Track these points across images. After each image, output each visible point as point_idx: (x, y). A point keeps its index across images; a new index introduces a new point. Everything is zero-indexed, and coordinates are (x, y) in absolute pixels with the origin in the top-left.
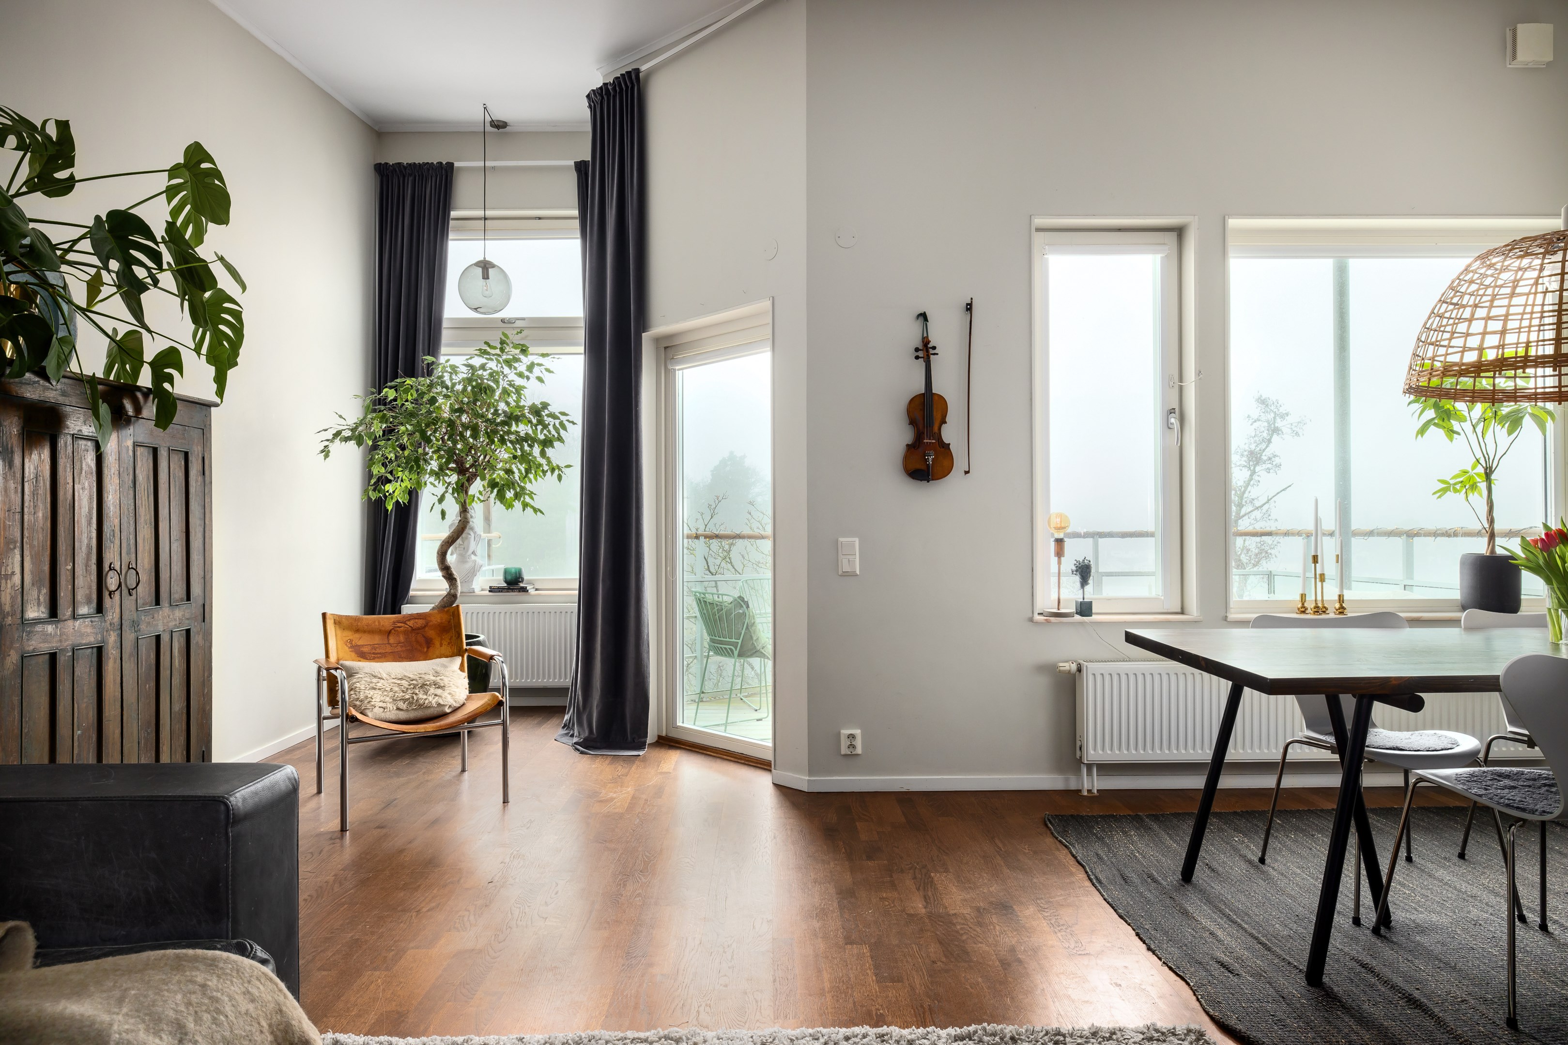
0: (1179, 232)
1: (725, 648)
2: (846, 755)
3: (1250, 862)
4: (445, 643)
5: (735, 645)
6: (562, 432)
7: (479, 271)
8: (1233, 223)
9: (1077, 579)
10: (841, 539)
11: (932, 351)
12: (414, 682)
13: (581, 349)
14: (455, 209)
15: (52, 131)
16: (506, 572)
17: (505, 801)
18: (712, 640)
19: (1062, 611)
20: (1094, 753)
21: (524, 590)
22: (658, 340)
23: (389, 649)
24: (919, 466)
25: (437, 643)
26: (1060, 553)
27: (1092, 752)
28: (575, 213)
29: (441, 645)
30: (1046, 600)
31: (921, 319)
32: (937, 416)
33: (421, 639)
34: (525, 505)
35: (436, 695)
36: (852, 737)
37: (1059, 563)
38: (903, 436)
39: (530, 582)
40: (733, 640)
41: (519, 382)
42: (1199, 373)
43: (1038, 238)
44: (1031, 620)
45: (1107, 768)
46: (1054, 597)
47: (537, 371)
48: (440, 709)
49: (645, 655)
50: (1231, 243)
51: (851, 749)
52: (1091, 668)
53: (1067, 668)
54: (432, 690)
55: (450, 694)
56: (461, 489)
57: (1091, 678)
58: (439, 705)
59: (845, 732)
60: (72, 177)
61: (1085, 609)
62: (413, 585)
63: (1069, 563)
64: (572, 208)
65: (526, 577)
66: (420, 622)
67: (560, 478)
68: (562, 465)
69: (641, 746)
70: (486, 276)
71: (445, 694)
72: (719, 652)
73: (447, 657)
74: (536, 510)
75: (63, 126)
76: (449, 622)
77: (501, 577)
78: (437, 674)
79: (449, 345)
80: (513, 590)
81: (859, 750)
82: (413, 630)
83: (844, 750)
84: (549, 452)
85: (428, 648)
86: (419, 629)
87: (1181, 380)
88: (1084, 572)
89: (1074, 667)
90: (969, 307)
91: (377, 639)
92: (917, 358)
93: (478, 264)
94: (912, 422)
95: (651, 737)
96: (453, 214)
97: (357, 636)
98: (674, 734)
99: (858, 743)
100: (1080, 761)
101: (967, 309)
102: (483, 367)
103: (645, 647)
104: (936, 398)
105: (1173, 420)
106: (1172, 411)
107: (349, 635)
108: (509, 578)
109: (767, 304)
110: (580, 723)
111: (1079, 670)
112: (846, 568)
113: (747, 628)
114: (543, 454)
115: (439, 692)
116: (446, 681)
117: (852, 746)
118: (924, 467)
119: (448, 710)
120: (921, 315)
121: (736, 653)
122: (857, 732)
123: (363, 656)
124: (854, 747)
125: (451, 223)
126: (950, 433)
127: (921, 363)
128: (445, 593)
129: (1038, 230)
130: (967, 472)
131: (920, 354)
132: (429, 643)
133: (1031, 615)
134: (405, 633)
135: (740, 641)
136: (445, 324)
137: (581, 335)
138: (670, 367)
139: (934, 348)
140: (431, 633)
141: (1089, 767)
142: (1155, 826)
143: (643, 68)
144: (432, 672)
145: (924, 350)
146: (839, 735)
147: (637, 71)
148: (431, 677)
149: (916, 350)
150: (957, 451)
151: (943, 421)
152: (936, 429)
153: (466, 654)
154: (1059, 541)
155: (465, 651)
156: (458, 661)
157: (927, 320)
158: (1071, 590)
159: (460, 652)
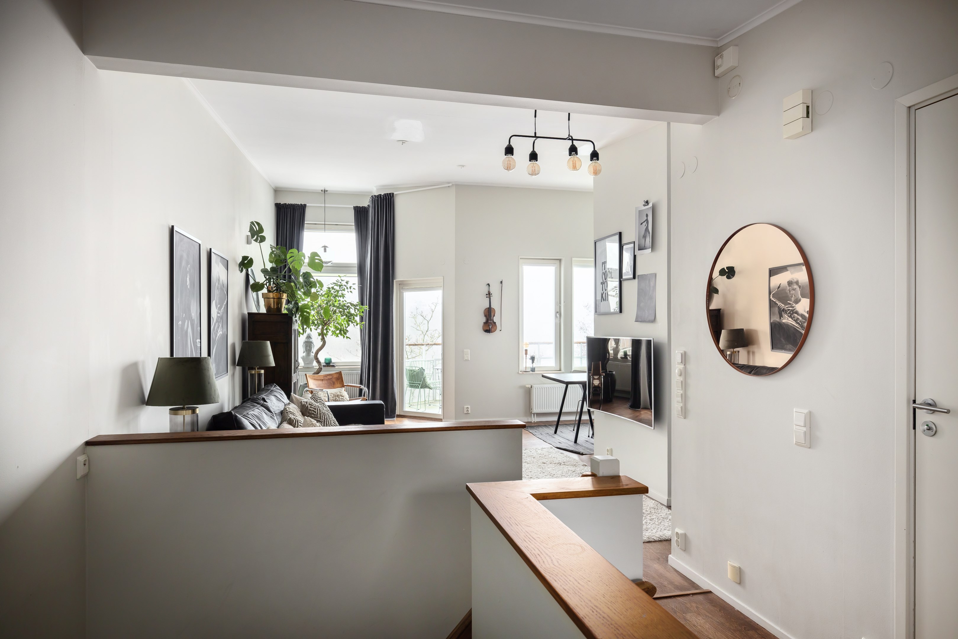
0: (560, 260)
1: (414, 385)
2: (466, 414)
3: (571, 431)
4: (338, 383)
5: (419, 384)
8: (573, 259)
9: (531, 361)
11: (491, 295)
13: (356, 275)
16: (326, 359)
18: (410, 383)
19: (527, 370)
20: (535, 410)
22: (399, 282)
23: (323, 385)
25: (336, 383)
26: (526, 354)
28: (354, 224)
29: (337, 384)
30: (522, 367)
31: (488, 285)
32: (492, 314)
33: (332, 382)
34: (344, 336)
35: (342, 399)
36: (468, 408)
37: (526, 357)
38: (483, 320)
39: (334, 363)
40: (419, 382)
42: (564, 302)
43: (521, 261)
44: (518, 373)
45: (539, 415)
46: (525, 366)
49: (394, 388)
50: (573, 264)
52: (534, 386)
53: (528, 386)
54: (340, 397)
55: (345, 398)
57: (534, 389)
59: (466, 406)
61: (533, 370)
63: (529, 356)
64: (353, 223)
66: (330, 377)
69: (395, 416)
70: (325, 251)
72: (413, 387)
73: (341, 387)
76: (339, 376)
80: (329, 366)
81: (470, 412)
83: (465, 412)
85: (334, 385)
86: (330, 379)
87: (560, 304)
88: (533, 359)
89: (530, 386)
90: (501, 282)
92: (487, 297)
93: (323, 247)
94: (485, 316)
95: (397, 414)
96: (305, 222)
98: (405, 414)
99: (469, 410)
100: (531, 413)
101: (501, 283)
102: (333, 288)
104: (492, 309)
105: (558, 315)
106: (557, 312)
107: (313, 381)
108: (327, 362)
111: (531, 387)
112: (466, 358)
113: (424, 378)
115: (342, 398)
116: (343, 394)
117: (468, 411)
118: (488, 329)
120: (488, 284)
121: (420, 387)
122: (469, 407)
126: (496, 319)
127: (488, 298)
128: (318, 367)
129: (521, 259)
130: (500, 330)
131: (488, 296)
132: (334, 383)
135: (421, 383)
137: (356, 269)
138: (402, 291)
139: (491, 294)
141: (534, 414)
142: (550, 427)
143: (395, 193)
144: (339, 392)
145: (489, 295)
146: (464, 407)
147: (393, 194)
148: (338, 393)
149: (487, 295)
150: (498, 324)
151: (494, 316)
152: (492, 318)
153: (345, 387)
154: (526, 350)
155: (345, 385)
156: (343, 388)
157: (489, 286)
158: (529, 364)
159: (343, 386)
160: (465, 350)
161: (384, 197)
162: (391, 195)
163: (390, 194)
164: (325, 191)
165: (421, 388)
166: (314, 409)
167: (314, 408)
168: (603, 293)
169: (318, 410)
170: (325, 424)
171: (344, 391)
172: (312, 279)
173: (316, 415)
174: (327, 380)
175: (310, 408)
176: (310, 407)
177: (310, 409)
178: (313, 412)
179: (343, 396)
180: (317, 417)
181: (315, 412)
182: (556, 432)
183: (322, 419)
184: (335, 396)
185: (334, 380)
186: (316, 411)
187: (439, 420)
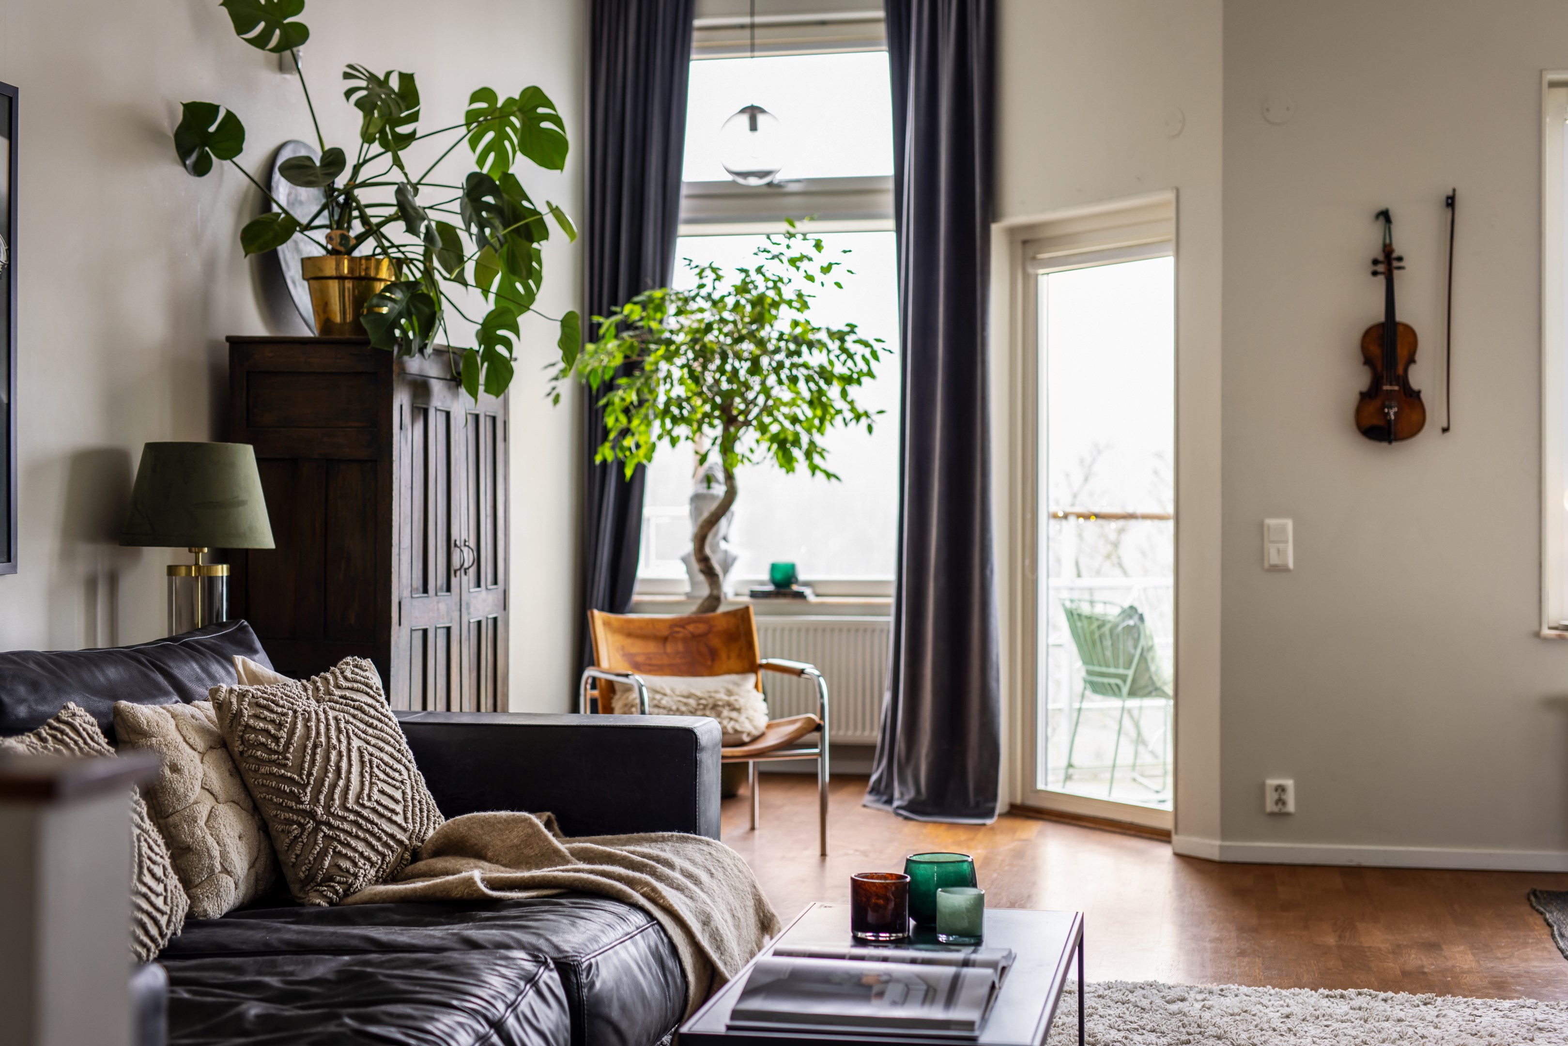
1: (1110, 685)
2: (1273, 814)
4: (733, 655)
5: (1124, 678)
6: (873, 362)
7: (745, 119)
10: (1270, 522)
11: (1395, 264)
12: (703, 702)
14: (701, 16)
15: (394, 83)
16: (774, 568)
17: (823, 854)
18: (1089, 673)
21: (801, 596)
22: (1012, 232)
23: (665, 661)
24: (1377, 421)
25: (723, 654)
29: (729, 657)
30: (1560, 608)
31: (1382, 219)
32: (1402, 352)
33: (704, 650)
34: (814, 468)
35: (731, 719)
36: (1281, 789)
38: (1355, 380)
39: (807, 584)
40: (1126, 672)
41: (807, 288)
44: (1537, 635)
47: (836, 274)
48: (737, 736)
49: (993, 684)
51: (1280, 806)
54: (726, 712)
55: (747, 718)
56: (727, 446)
58: (736, 731)
59: (1272, 782)
60: (414, 132)
62: (637, 587)
65: (802, 576)
66: (702, 628)
67: (870, 429)
68: (872, 411)
69: (989, 813)
70: (753, 127)
71: (742, 718)
72: (1098, 688)
73: (737, 673)
74: (829, 475)
75: (407, 79)
76: (737, 629)
77: (765, 576)
78: (729, 693)
79: (690, 221)
80: (785, 595)
81: (1291, 807)
82: (694, 637)
83: (1270, 807)
84: (853, 391)
85: (713, 660)
86: (701, 636)
90: (1451, 202)
91: (651, 647)
92: (1375, 273)
93: (743, 111)
94: (1368, 361)
95: (1002, 804)
96: (697, 23)
97: (629, 641)
98: (1033, 802)
99: (1290, 798)
101: (1448, 205)
103: (993, 673)
104: (1401, 329)
107: (620, 640)
108: (779, 576)
109: (1170, 196)
110: (903, 781)
112: (1274, 559)
113: (1142, 654)
114: (844, 394)
115: (734, 715)
116: (741, 702)
117: (1281, 802)
118: (1384, 423)
119: (746, 739)
120: (1381, 213)
121: (1125, 690)
122: (1289, 783)
123: (638, 667)
124: (1284, 803)
125: (696, 35)
126: (1422, 377)
127: (1381, 280)
130: (1445, 430)
131: (1381, 268)
132: (714, 654)
133: (1536, 628)
134: (685, 640)
135: (1130, 673)
136: (684, 191)
138: (1031, 270)
139: (1400, 259)
140: (715, 642)
144: (722, 691)
145: (1386, 262)
146: (1263, 786)
148: (722, 696)
149: (1374, 262)
150: (1432, 398)
151: (1412, 360)
152: (1400, 371)
153: (761, 673)
155: (762, 666)
156: (751, 679)
157: (1390, 221)
159: (753, 668)
165: (1132, 693)
166: (270, 727)
167: (273, 721)
169: (292, 732)
170: (322, 798)
171: (756, 687)
173: (276, 752)
174: (683, 641)
175: (251, 722)
176: (256, 717)
177: (247, 726)
178: (263, 740)
179: (738, 710)
180: (283, 762)
181: (276, 739)
183: (310, 774)
186: (283, 734)
187: (1161, 836)
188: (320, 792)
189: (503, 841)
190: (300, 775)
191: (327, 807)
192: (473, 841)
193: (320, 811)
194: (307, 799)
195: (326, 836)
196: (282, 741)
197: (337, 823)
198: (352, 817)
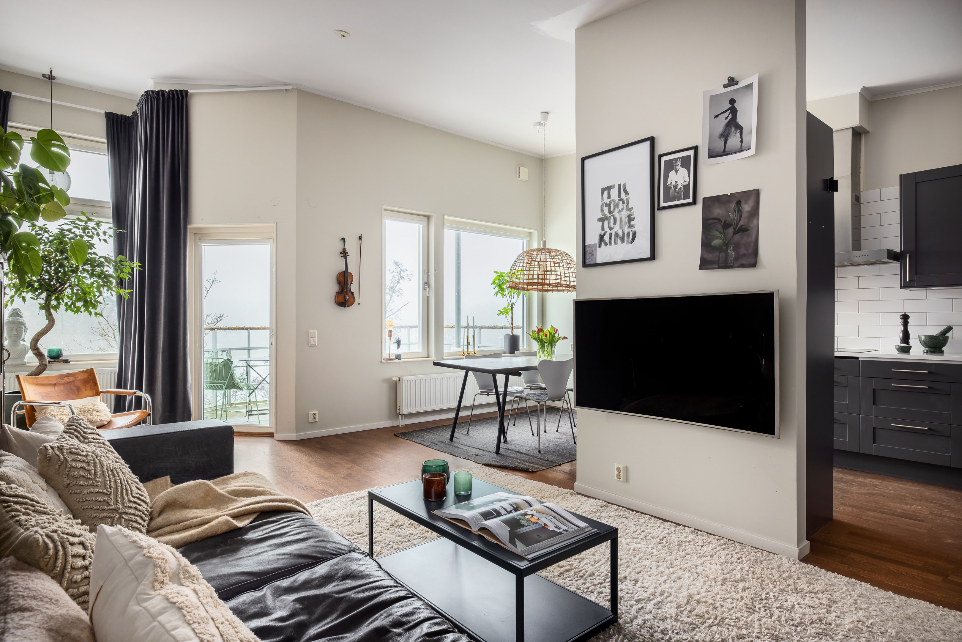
0: (428, 217)
1: (214, 386)
2: (312, 422)
4: (87, 389)
5: (224, 383)
8: (446, 217)
9: (396, 345)
12: (82, 410)
13: (111, 220)
14: (11, 121)
16: (50, 351)
18: (209, 383)
19: (391, 358)
20: (405, 410)
22: (199, 230)
23: (56, 394)
24: (341, 301)
25: (83, 389)
26: (390, 336)
27: (404, 410)
28: (105, 141)
29: (86, 390)
30: (386, 354)
31: (342, 241)
32: (349, 281)
33: (74, 388)
34: (90, 312)
36: (315, 414)
37: (390, 340)
38: (334, 288)
39: (68, 356)
40: (223, 381)
42: (436, 271)
43: (385, 213)
44: (381, 362)
45: (408, 415)
46: (388, 352)
48: (102, 422)
50: (445, 224)
51: (314, 420)
52: (403, 379)
53: (396, 379)
54: (94, 413)
55: (105, 414)
57: (404, 382)
58: (101, 420)
59: (312, 412)
61: (398, 357)
63: (393, 340)
64: (103, 138)
66: (71, 379)
70: (52, 173)
71: (103, 415)
72: (212, 388)
73: (93, 396)
76: (88, 377)
78: (92, 405)
81: (317, 420)
83: (311, 420)
85: (78, 392)
86: (71, 382)
87: (428, 272)
88: (398, 343)
89: (398, 379)
90: (360, 238)
91: (48, 389)
92: (342, 257)
94: (339, 283)
96: (10, 123)
99: (317, 417)
100: (399, 414)
101: (360, 239)
102: (69, 230)
104: (349, 274)
105: (426, 287)
106: (426, 283)
109: (274, 225)
111: (399, 380)
112: (312, 343)
113: (231, 374)
115: (98, 414)
116: (98, 408)
117: (315, 418)
118: (343, 301)
119: (106, 423)
120: (342, 239)
121: (224, 387)
122: (316, 412)
125: (8, 128)
126: (354, 288)
127: (343, 259)
129: (385, 210)
130: (359, 304)
132: (79, 389)
133: (381, 360)
135: (227, 381)
137: (110, 211)
138: (200, 244)
139: (347, 253)
141: (402, 415)
143: (190, 91)
144: (90, 404)
145: (344, 254)
146: (309, 414)
147: (187, 92)
148: (90, 407)
149: (341, 253)
150: (356, 295)
151: (351, 283)
152: (349, 287)
153: (101, 394)
154: (390, 331)
155: (101, 392)
156: (99, 398)
157: (345, 241)
158: (394, 350)
159: (98, 393)
160: (310, 331)
161: (169, 95)
162: (184, 94)
163: (181, 91)
164: (51, 77)
165: (226, 389)
166: (84, 465)
167: (84, 461)
168: (605, 233)
169: (95, 466)
170: (119, 499)
171: (101, 401)
172: (41, 185)
173: (90, 479)
174: (64, 384)
175: (74, 464)
176: (74, 460)
178: (82, 474)
179: (100, 412)
180: (96, 484)
181: (89, 471)
182: (451, 440)
183: (111, 487)
184: (84, 412)
185: (78, 384)
186: (92, 467)
187: (271, 435)
188: (117, 496)
189: (196, 497)
190: (106, 489)
191: (123, 504)
192: (181, 500)
193: (121, 507)
194: (112, 502)
195: (126, 520)
196: (93, 471)
197: (129, 511)
198: (134, 505)
